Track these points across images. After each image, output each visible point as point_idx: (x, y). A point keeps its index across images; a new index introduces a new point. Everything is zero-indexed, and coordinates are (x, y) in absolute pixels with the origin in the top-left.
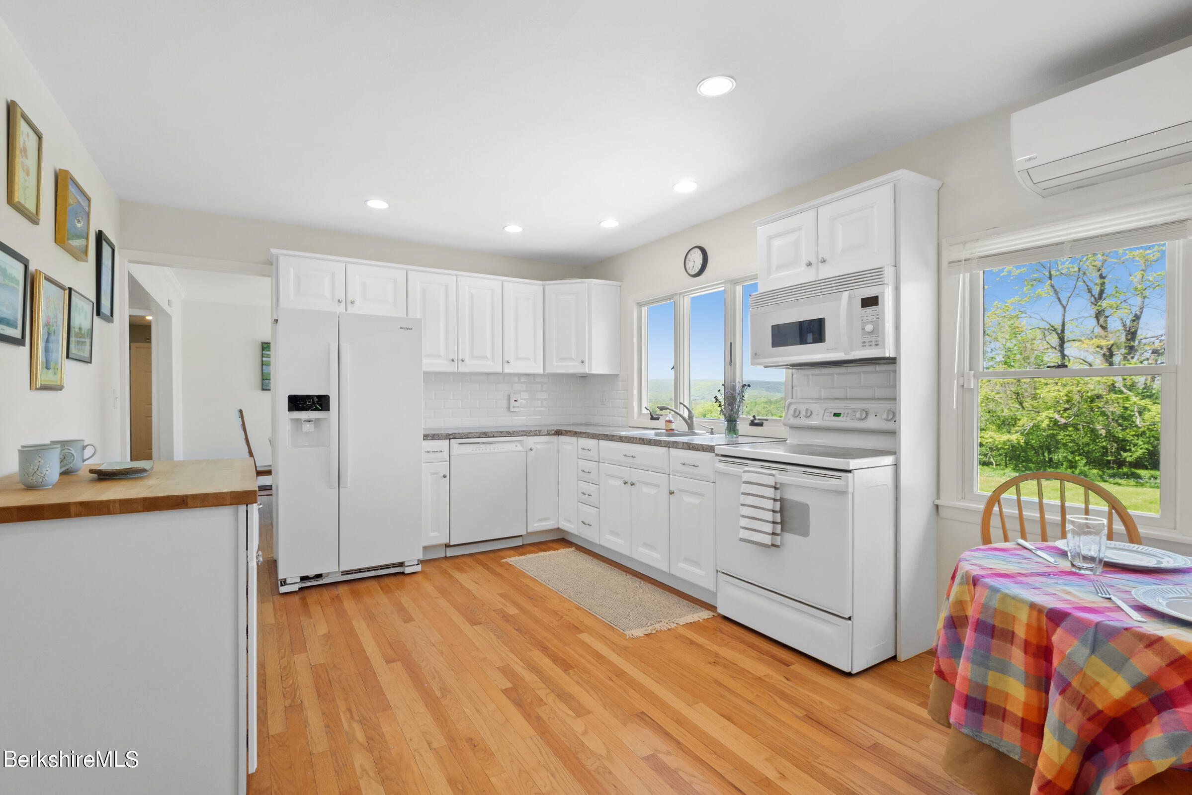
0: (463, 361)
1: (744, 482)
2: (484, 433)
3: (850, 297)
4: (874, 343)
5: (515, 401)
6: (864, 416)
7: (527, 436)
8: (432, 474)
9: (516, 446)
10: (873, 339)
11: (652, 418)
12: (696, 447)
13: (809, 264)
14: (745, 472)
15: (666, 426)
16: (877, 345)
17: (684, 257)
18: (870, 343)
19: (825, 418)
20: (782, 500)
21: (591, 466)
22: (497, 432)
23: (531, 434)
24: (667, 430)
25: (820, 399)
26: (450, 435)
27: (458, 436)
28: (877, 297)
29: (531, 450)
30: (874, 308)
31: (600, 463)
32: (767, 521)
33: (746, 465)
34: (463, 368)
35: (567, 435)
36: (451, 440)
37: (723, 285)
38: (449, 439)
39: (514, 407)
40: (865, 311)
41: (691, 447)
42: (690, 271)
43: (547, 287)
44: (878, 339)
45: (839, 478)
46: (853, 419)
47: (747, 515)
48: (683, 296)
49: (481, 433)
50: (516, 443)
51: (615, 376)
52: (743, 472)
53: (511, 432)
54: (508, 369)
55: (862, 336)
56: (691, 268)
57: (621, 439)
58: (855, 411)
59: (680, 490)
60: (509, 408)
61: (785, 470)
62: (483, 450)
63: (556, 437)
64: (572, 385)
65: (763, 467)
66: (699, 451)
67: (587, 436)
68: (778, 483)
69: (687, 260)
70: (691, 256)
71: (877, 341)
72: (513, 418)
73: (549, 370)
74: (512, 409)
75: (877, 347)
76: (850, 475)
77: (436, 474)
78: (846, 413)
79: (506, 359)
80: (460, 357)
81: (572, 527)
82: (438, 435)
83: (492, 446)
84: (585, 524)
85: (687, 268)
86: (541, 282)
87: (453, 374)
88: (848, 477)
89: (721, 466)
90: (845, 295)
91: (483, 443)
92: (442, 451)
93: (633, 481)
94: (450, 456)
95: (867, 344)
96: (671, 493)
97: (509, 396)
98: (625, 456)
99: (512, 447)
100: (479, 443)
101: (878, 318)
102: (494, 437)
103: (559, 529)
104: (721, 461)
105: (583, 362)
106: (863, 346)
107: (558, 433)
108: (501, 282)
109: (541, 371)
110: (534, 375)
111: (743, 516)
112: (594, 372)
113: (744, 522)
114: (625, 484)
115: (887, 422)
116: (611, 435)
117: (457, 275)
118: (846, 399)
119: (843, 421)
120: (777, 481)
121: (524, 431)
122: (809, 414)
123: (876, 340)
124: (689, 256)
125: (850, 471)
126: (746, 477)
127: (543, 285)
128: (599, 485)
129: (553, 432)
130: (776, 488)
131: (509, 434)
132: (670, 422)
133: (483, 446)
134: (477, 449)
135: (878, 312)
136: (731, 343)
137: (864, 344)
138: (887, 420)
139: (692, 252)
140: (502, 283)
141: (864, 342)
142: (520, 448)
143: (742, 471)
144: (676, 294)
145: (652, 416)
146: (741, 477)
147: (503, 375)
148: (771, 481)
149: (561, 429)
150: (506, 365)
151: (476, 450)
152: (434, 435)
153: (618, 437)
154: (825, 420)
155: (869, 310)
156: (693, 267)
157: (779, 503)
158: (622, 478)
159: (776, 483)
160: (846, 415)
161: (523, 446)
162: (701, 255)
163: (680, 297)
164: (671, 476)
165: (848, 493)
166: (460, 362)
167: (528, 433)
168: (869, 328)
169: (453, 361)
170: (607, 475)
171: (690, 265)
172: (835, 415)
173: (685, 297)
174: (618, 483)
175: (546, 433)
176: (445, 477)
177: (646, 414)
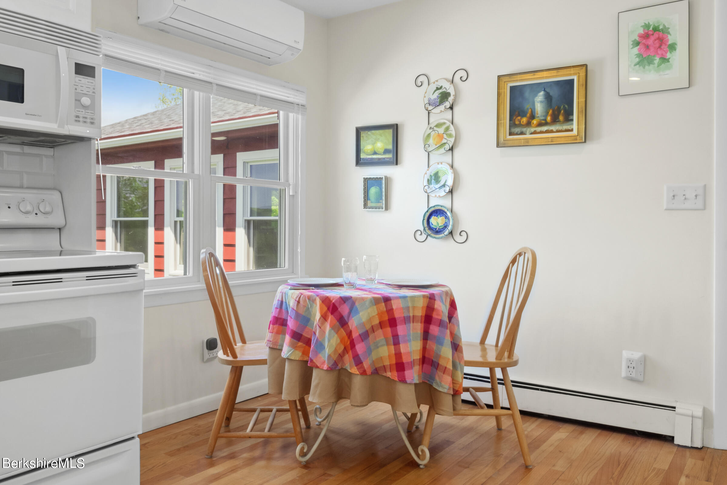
4: (88, 120)
10: (89, 116)
16: (92, 123)
18: (85, 120)
28: (93, 68)
30: (90, 79)
40: (80, 79)
44: (93, 117)
45: (135, 275)
55: (75, 108)
71: (92, 119)
75: (92, 125)
95: (81, 119)
101: (93, 92)
106: (76, 121)
115: (28, 216)
135: (94, 86)
141: (78, 117)
155: (84, 80)
168: (85, 101)
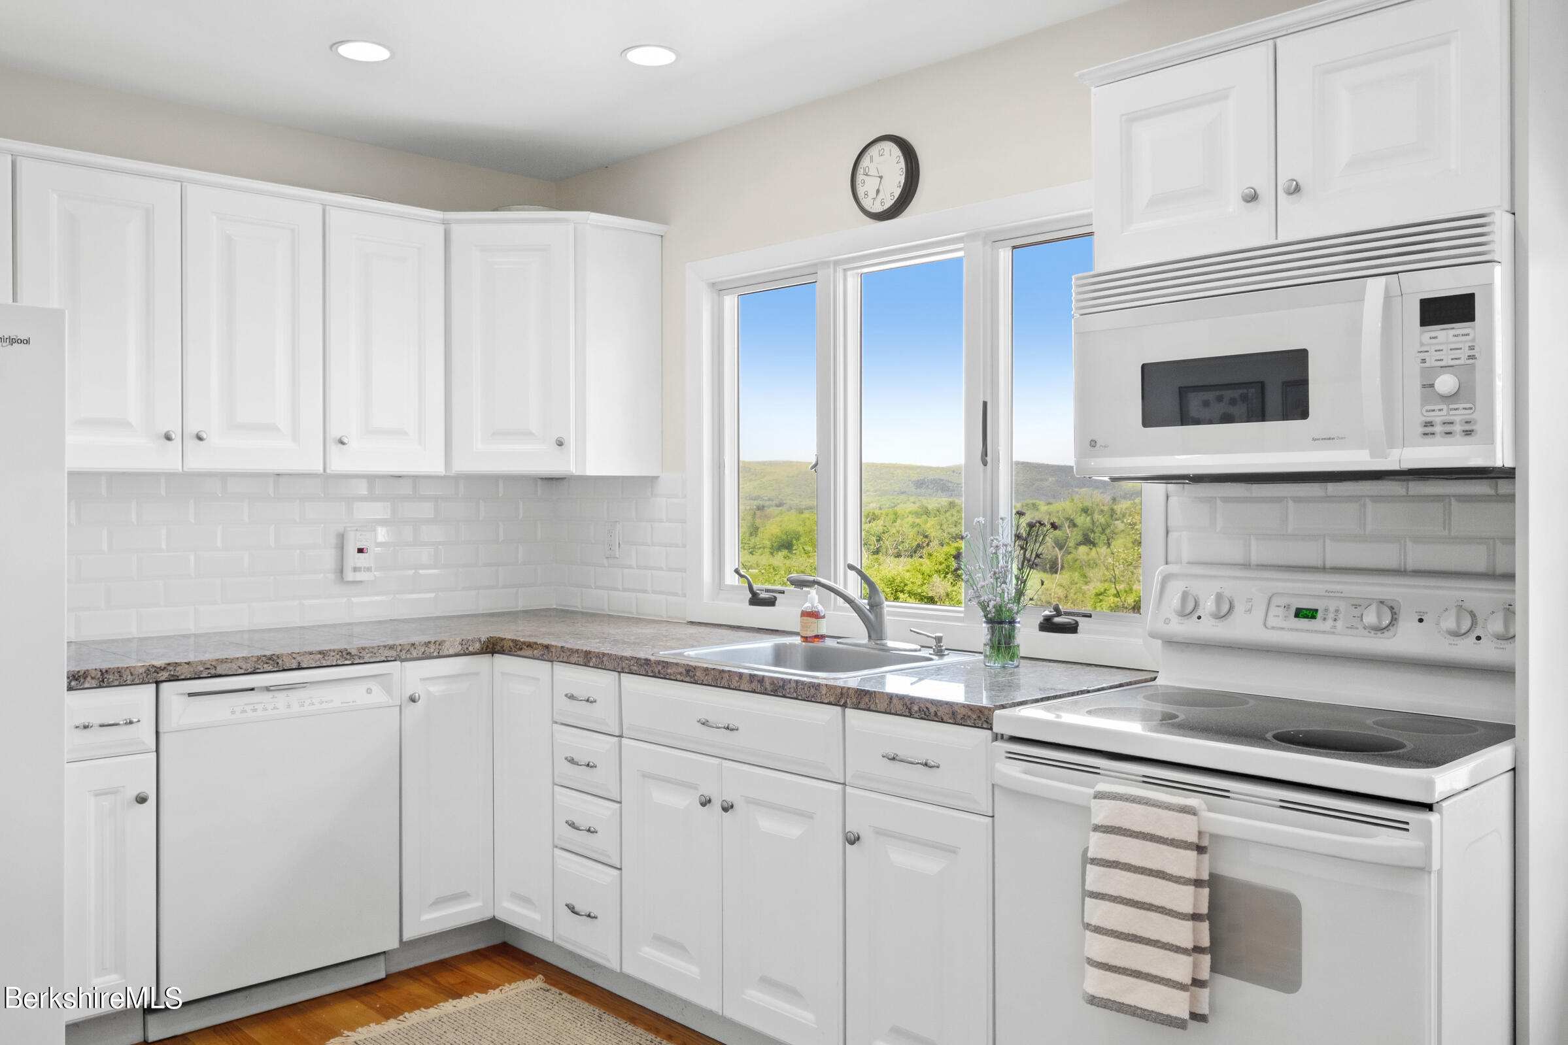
0: (200, 438)
1: (1097, 828)
2: (270, 658)
3: (1388, 298)
4: (1458, 428)
5: (360, 551)
6: (1386, 622)
7: (402, 661)
8: (96, 795)
9: (369, 691)
10: (1458, 417)
11: (756, 600)
12: (933, 709)
13: (1252, 198)
14: (1099, 796)
15: (803, 626)
16: (1468, 433)
17: (853, 163)
18: (1448, 428)
19: (1272, 621)
20: (1214, 883)
21: (598, 747)
22: (311, 653)
23: (415, 655)
24: (806, 639)
25: (1246, 566)
26: (158, 670)
27: (185, 671)
28: (1470, 298)
29: (413, 700)
30: (1460, 328)
31: (624, 741)
32: (1178, 949)
33: (1093, 771)
34: (199, 460)
35: (519, 653)
36: (164, 687)
37: (961, 245)
38: (157, 683)
39: (355, 569)
40: (1433, 334)
41: (916, 708)
42: (868, 204)
43: (456, 229)
44: (1472, 416)
45: (1402, 826)
46: (1352, 627)
47: (1109, 928)
48: (845, 270)
49: (259, 658)
50: (372, 684)
51: (650, 481)
52: (1095, 797)
53: (354, 652)
54: (340, 463)
55: (1422, 406)
56: (872, 194)
57: (691, 674)
58: (1358, 605)
59: (880, 833)
60: (341, 571)
61: (1223, 794)
62: (265, 709)
63: (485, 660)
64: (521, 503)
65: (1148, 781)
66: (942, 721)
67: (581, 660)
68: (1205, 832)
69: (860, 171)
70: (871, 161)
71: (1468, 422)
72: (354, 600)
73: (462, 465)
74: (350, 576)
75: (1468, 438)
76: (1433, 817)
77: (114, 792)
78: (1332, 609)
79: (335, 432)
80: (193, 428)
81: (536, 916)
82: (119, 672)
83: (294, 695)
84: (577, 913)
85: (861, 195)
86: (439, 215)
87: (170, 476)
88: (1429, 823)
89: (1014, 772)
90: (1375, 288)
91: (268, 689)
92: (131, 723)
93: (729, 798)
94: (157, 733)
95: (1438, 429)
96: (853, 840)
97: (341, 539)
98: (704, 723)
99: (356, 695)
100: (252, 689)
101: (1471, 357)
102: (299, 668)
103: (494, 923)
104: (1012, 756)
105: (560, 443)
106: (1426, 434)
107: (492, 647)
108: (320, 208)
109: (438, 468)
110: (416, 479)
111: (1098, 930)
112: (592, 470)
113: (1099, 948)
114: (703, 804)
115: (1457, 640)
116: (658, 663)
117: (180, 181)
118: (1323, 569)
119: (1324, 632)
120: (1203, 829)
121: (391, 647)
122: (1225, 608)
123: (1468, 418)
124: (865, 161)
125: (1429, 807)
126: (1103, 812)
127: (445, 222)
128: (620, 802)
129: (477, 646)
130: (1201, 849)
131: (348, 657)
132: (814, 615)
133: (266, 697)
134: (248, 708)
135: (1473, 340)
136: (985, 404)
137: (1429, 429)
138: (1456, 634)
139: (874, 151)
140: (324, 211)
141: (1429, 424)
142: (379, 696)
143: (1091, 791)
144: (825, 264)
145: (754, 594)
146: (1087, 810)
147: (327, 478)
148: (1187, 830)
149: (502, 636)
150: (334, 450)
151: (244, 711)
152: (104, 673)
153: (681, 670)
154: (1273, 628)
155: (1446, 335)
156: (878, 191)
157: (1206, 891)
158: (693, 787)
159: (1200, 833)
160: (1331, 615)
161: (388, 690)
162: (902, 160)
163: (835, 271)
164: (848, 789)
165: (1430, 872)
166: (191, 443)
167: (401, 653)
168: (1446, 383)
169: (168, 438)
170: (645, 776)
171: (867, 186)
172: (1299, 613)
173: (849, 273)
174: (686, 801)
175: (458, 649)
176: (141, 800)
177: (733, 587)
